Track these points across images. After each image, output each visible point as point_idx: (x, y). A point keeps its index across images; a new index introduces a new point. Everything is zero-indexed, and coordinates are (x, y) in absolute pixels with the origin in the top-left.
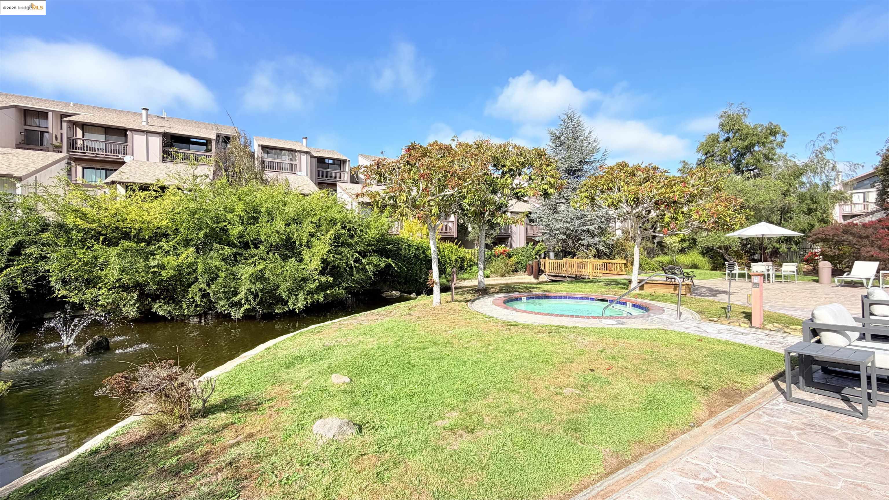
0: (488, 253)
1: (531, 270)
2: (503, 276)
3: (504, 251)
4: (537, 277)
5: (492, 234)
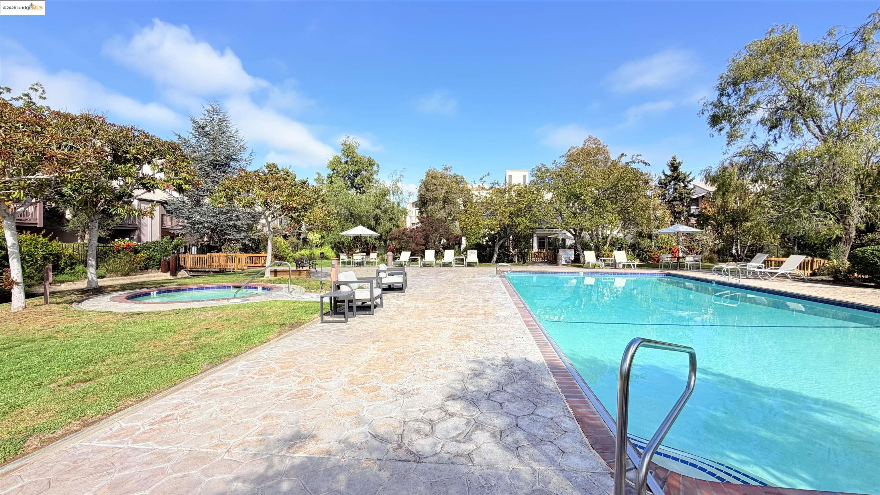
0: (103, 247)
1: (167, 266)
2: (127, 274)
3: (128, 245)
4: (174, 273)
5: (108, 224)
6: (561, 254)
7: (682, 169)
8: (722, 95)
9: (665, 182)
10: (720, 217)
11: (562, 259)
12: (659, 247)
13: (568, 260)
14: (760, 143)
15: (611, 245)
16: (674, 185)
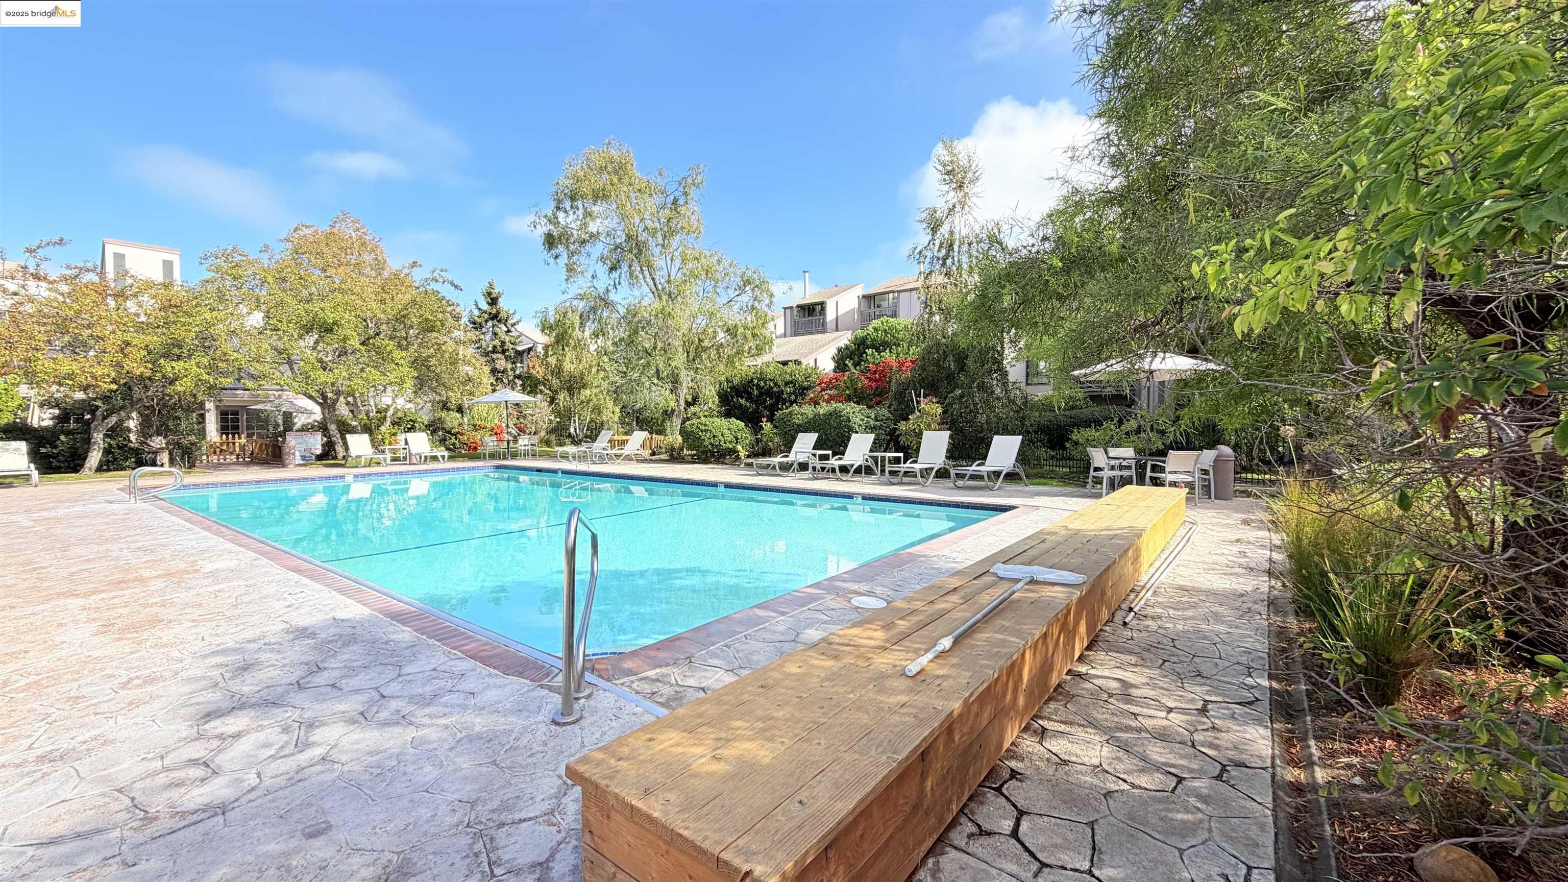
6: (293, 443)
7: (503, 304)
8: (558, 208)
9: (479, 320)
10: (555, 382)
11: (294, 454)
12: (474, 426)
13: (308, 454)
14: (601, 286)
15: (394, 424)
16: (493, 326)
